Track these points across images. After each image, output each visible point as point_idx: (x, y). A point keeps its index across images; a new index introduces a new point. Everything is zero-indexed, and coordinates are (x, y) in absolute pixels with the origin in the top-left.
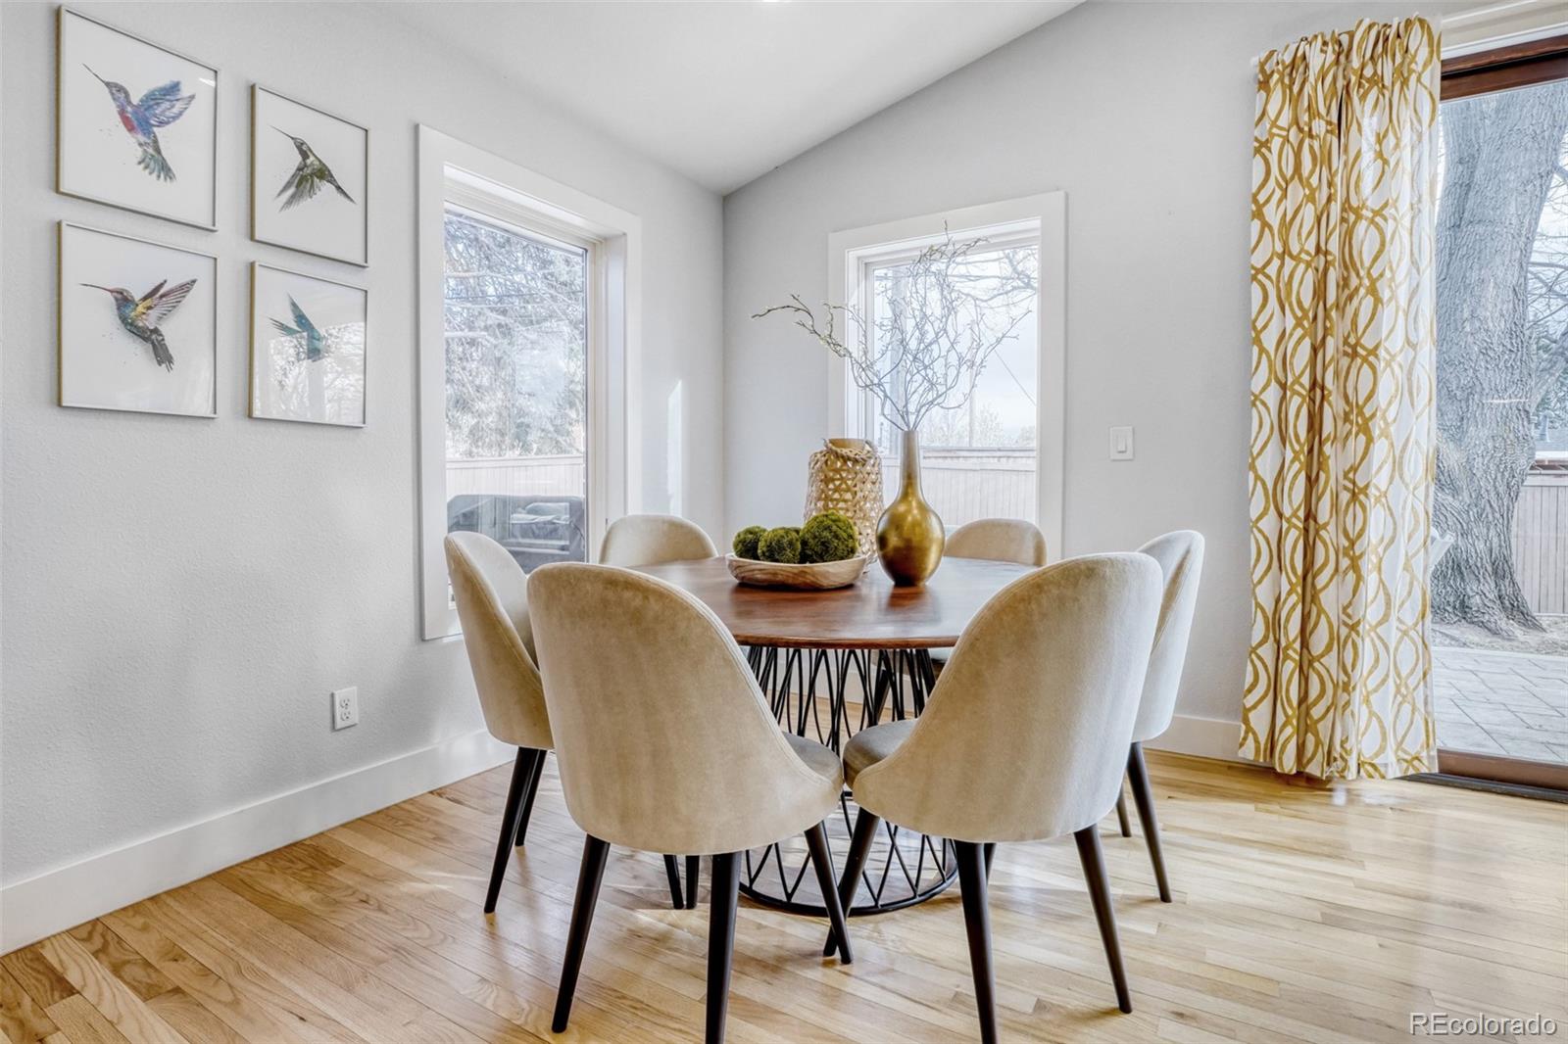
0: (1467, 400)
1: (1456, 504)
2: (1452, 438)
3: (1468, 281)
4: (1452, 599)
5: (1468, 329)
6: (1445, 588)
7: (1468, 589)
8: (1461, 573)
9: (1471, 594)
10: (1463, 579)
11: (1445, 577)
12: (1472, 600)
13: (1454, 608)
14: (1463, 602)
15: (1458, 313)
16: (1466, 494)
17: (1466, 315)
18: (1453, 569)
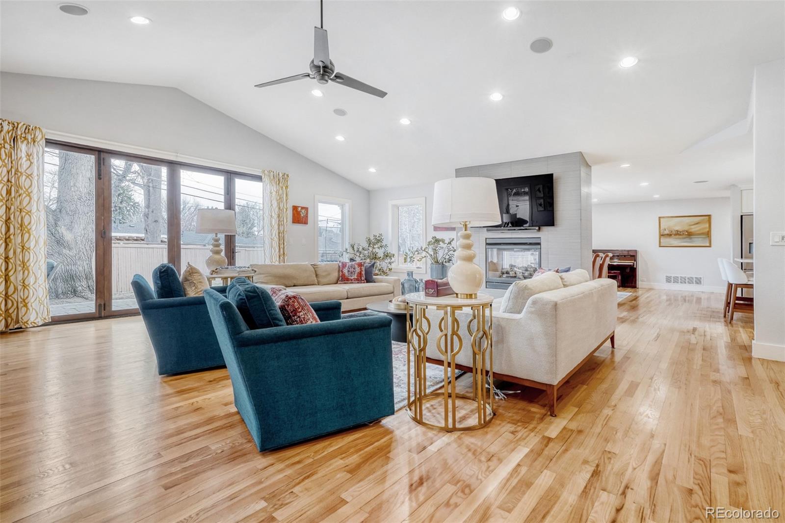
0: (74, 216)
1: (71, 254)
2: (68, 229)
3: (72, 172)
4: (70, 289)
5: (73, 190)
6: (67, 285)
7: (76, 285)
8: (73, 279)
9: (78, 286)
10: (74, 282)
11: (67, 281)
12: (78, 288)
13: (71, 292)
14: (74, 290)
15: (69, 183)
16: (74, 250)
17: (72, 184)
18: (70, 278)
